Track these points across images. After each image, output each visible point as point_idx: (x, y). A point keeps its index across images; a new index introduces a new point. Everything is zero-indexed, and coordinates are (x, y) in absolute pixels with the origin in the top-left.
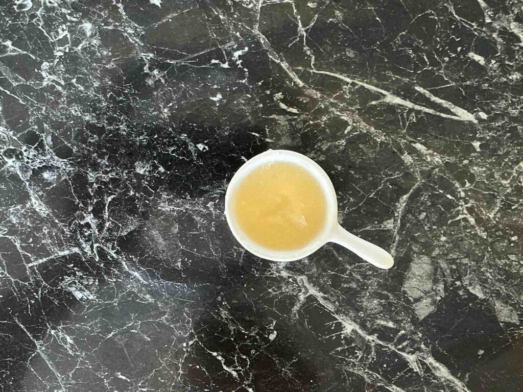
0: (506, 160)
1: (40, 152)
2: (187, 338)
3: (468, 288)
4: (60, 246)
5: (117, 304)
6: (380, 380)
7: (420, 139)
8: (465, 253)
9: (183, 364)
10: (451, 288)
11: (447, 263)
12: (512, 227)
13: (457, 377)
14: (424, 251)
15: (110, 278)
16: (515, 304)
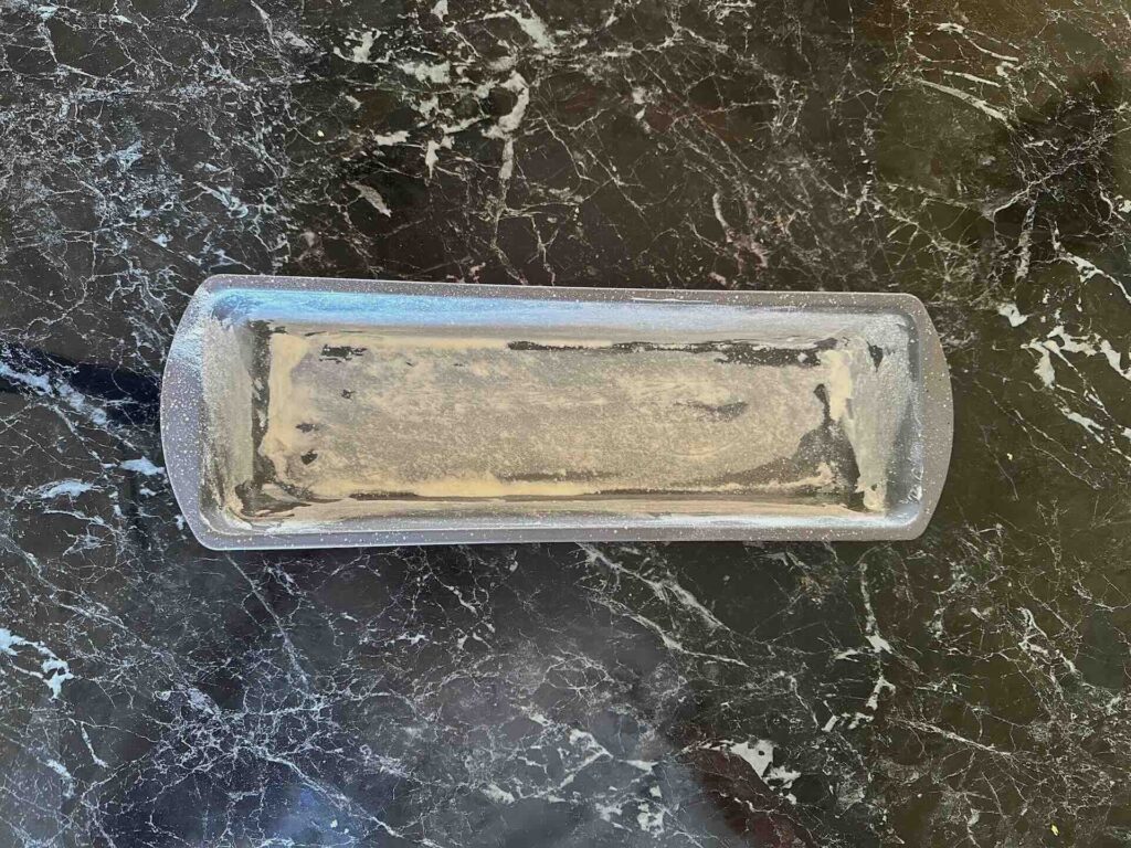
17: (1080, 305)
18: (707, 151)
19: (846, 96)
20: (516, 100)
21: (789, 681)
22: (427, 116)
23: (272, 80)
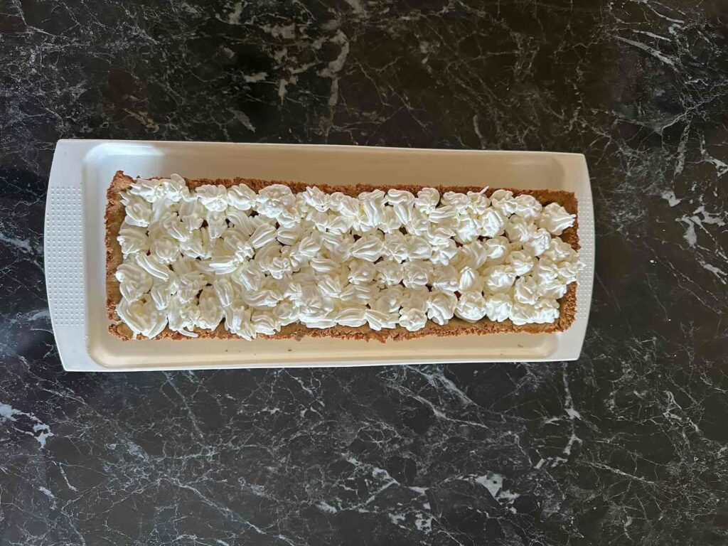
17: (716, 192)
18: (470, 86)
19: (565, 49)
20: (339, 51)
21: (514, 437)
22: (280, 62)
23: (174, 37)
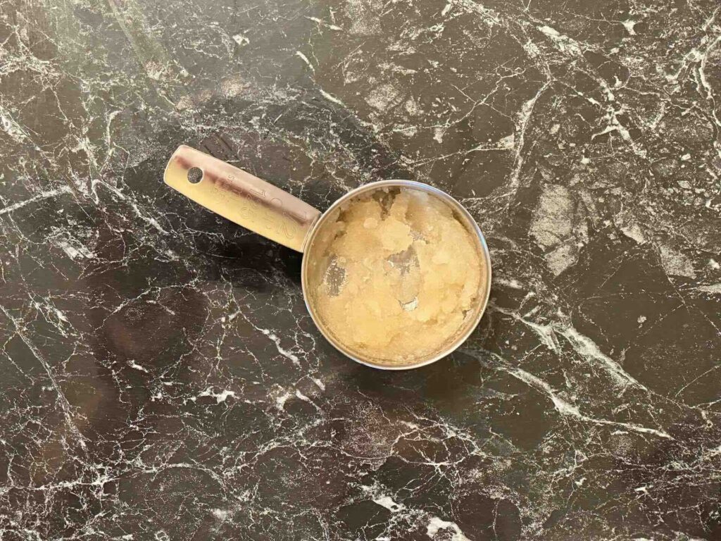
0: (672, 46)
1: (12, 51)
2: (226, 311)
3: (622, 229)
4: (45, 184)
5: (126, 265)
6: (502, 363)
7: (549, 19)
8: (615, 180)
9: (222, 347)
10: (598, 231)
11: (591, 195)
12: (681, 142)
13: (608, 356)
14: (558, 179)
15: (117, 228)
16: (690, 250)
